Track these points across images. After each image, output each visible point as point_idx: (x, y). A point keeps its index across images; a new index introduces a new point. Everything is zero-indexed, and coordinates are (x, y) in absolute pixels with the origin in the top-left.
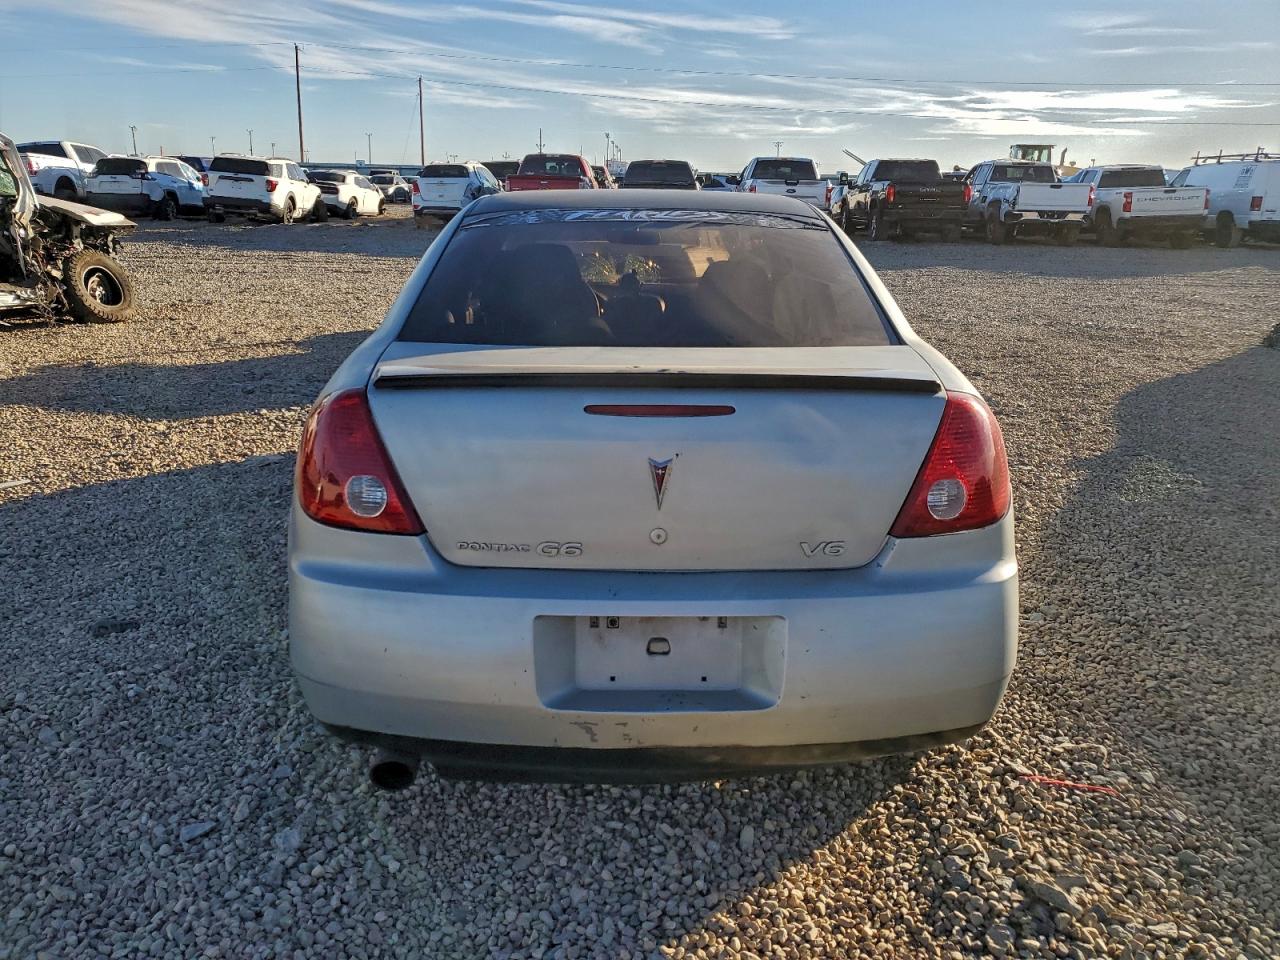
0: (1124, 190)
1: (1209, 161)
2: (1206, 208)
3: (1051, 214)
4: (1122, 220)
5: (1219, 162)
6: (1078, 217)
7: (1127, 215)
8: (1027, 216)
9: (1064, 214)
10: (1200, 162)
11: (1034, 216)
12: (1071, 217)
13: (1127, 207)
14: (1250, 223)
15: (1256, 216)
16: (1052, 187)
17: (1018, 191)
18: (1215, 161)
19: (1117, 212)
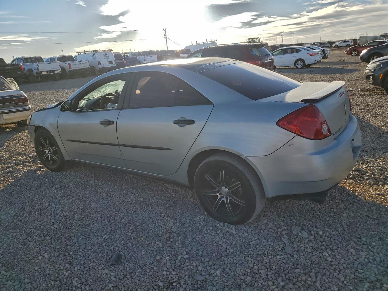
0: (67, 62)
1: (82, 53)
2: (89, 65)
3: (50, 71)
4: (70, 71)
5: (85, 53)
6: (58, 72)
7: (71, 69)
8: (43, 73)
9: (54, 71)
10: (79, 54)
11: (46, 73)
12: (56, 72)
13: (70, 67)
14: (100, 68)
15: (100, 67)
16: (48, 63)
17: (38, 66)
18: (84, 53)
19: (67, 69)
